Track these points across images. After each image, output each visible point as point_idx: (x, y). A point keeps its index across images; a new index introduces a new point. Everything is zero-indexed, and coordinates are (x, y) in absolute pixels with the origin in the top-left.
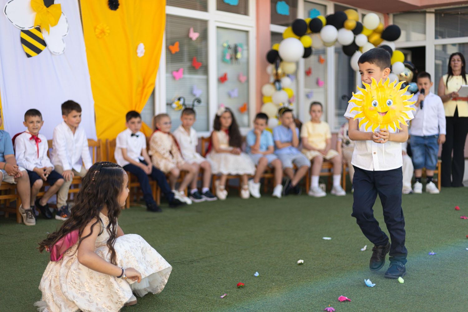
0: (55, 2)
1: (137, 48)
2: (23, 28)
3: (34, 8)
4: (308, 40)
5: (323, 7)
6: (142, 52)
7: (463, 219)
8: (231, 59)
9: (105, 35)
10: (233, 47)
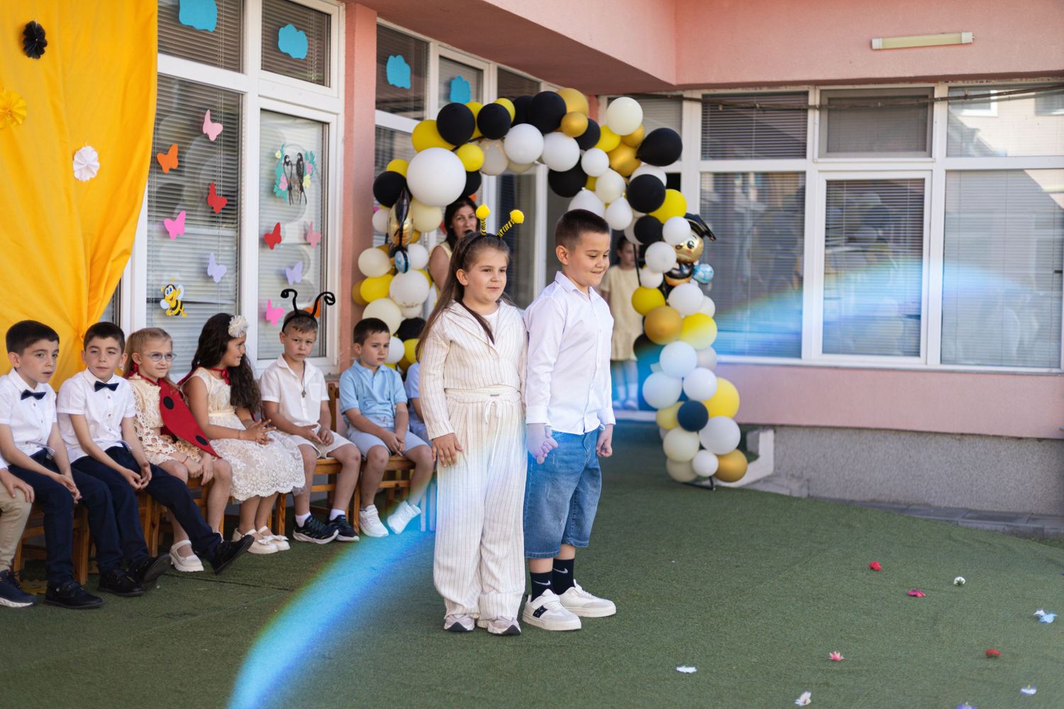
4: (474, 154)
5: (473, 74)
7: (915, 596)
8: (290, 188)
9: (14, 120)
10: (294, 160)
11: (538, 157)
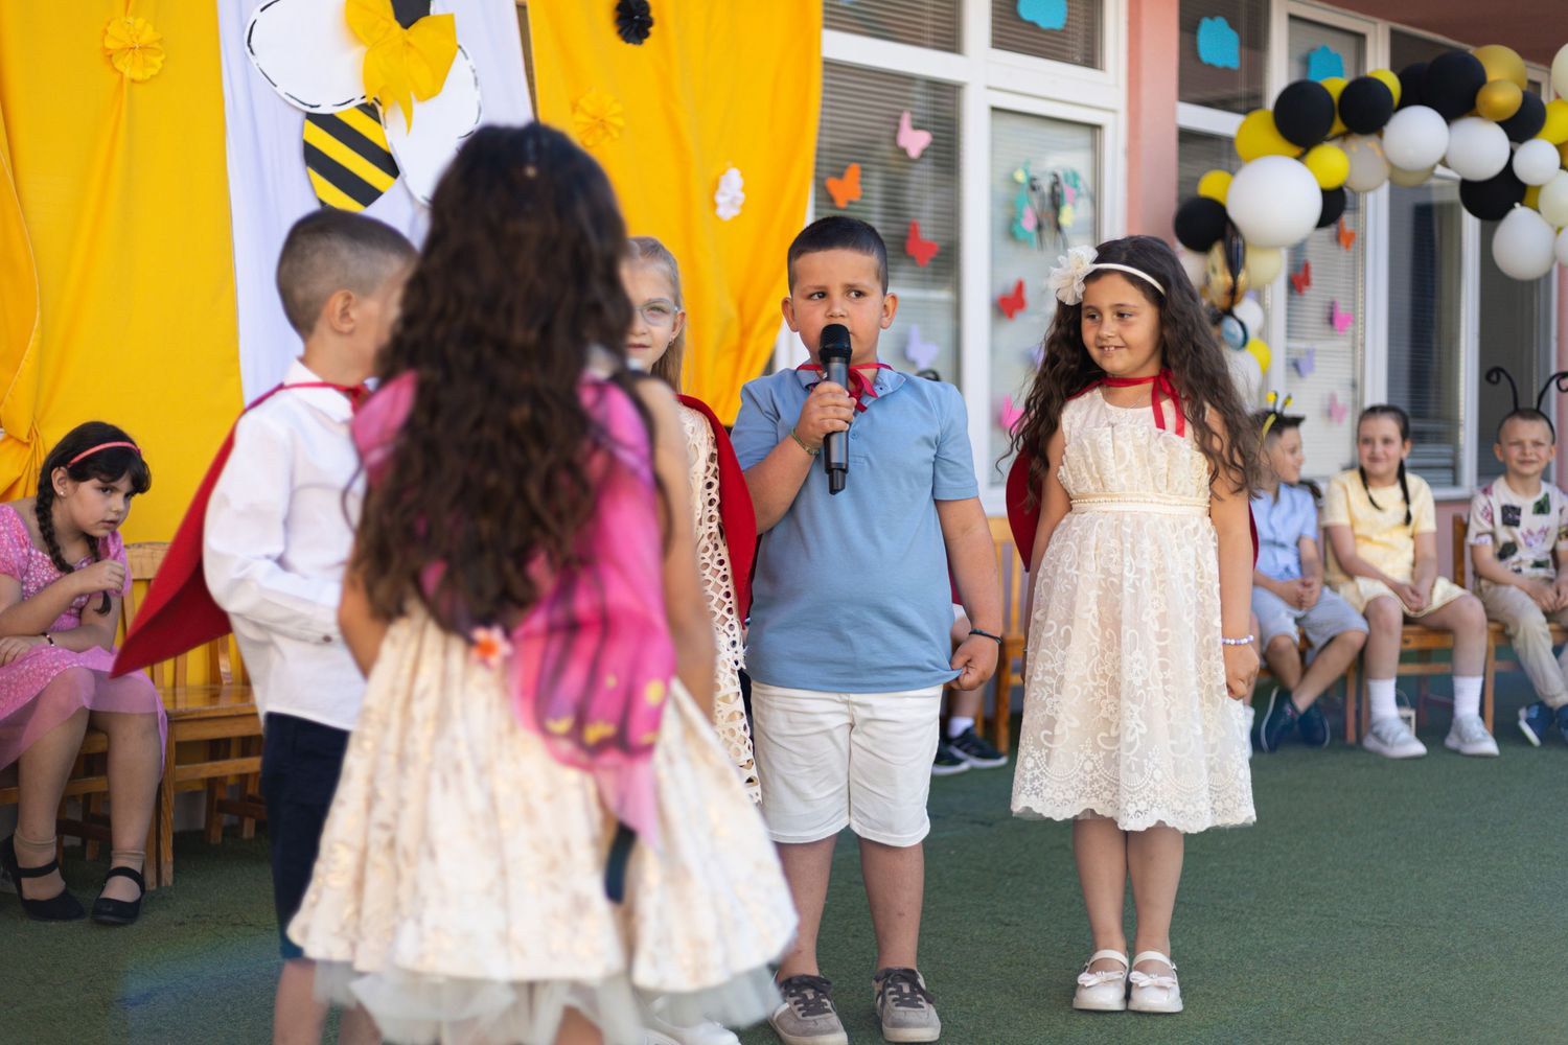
0: (432, 9)
1: (716, 186)
2: (312, 107)
3: (356, 29)
4: (1333, 161)
5: (1350, 42)
6: (732, 202)
8: (1040, 227)
9: (607, 133)
10: (1045, 185)
11: (1439, 157)
